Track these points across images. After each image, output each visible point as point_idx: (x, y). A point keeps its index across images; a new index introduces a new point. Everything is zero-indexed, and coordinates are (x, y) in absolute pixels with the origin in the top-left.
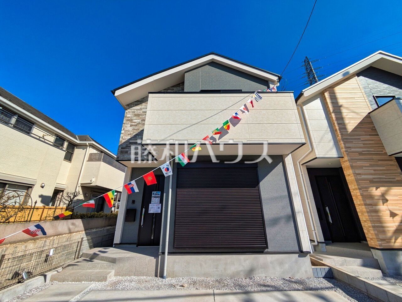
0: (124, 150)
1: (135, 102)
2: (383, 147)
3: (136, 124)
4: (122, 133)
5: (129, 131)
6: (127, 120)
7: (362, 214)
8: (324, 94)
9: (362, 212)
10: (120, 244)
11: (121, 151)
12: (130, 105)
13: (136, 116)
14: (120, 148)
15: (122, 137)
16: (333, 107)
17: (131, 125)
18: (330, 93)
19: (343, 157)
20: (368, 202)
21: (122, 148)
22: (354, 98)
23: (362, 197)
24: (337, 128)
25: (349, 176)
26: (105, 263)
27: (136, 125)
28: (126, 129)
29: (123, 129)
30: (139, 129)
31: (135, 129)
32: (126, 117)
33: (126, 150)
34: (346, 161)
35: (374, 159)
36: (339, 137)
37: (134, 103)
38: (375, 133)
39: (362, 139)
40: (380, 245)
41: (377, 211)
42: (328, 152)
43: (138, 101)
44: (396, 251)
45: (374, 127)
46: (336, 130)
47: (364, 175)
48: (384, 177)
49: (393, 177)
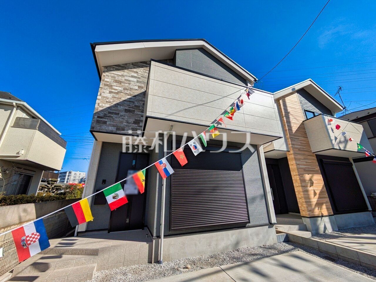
0: (102, 119)
1: (116, 66)
2: (310, 146)
3: (117, 91)
4: (99, 99)
5: (108, 98)
6: (105, 85)
7: (299, 193)
8: (279, 101)
9: (299, 192)
10: (86, 231)
11: (97, 120)
12: (109, 68)
13: (116, 82)
14: (96, 117)
15: (99, 104)
16: (285, 112)
17: (110, 91)
18: (283, 101)
19: (290, 151)
20: (303, 184)
21: (98, 117)
22: (295, 108)
23: (300, 181)
24: (287, 128)
25: (292, 165)
26: (82, 258)
27: (117, 93)
28: (103, 94)
29: (99, 94)
30: (120, 98)
31: (116, 98)
32: (104, 80)
33: (104, 120)
34: (292, 154)
35: (306, 154)
36: (288, 136)
37: (114, 67)
38: (306, 136)
39: (300, 139)
40: (309, 215)
41: (307, 191)
42: (281, 146)
43: (118, 66)
44: (316, 218)
45: (306, 132)
46: (286, 130)
47: (301, 165)
48: (310, 167)
49: (314, 167)
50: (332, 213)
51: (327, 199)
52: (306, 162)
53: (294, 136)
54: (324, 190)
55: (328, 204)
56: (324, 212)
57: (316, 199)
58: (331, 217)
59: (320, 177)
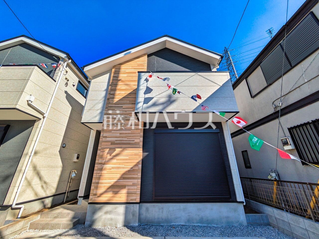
8: (112, 70)
18: (116, 69)
47: (110, 138)
48: (126, 139)
49: (133, 139)
50: (138, 200)
51: (135, 181)
52: (120, 134)
53: (116, 105)
54: (136, 168)
55: (136, 188)
56: (120, 198)
57: (115, 180)
58: (133, 206)
59: (138, 151)
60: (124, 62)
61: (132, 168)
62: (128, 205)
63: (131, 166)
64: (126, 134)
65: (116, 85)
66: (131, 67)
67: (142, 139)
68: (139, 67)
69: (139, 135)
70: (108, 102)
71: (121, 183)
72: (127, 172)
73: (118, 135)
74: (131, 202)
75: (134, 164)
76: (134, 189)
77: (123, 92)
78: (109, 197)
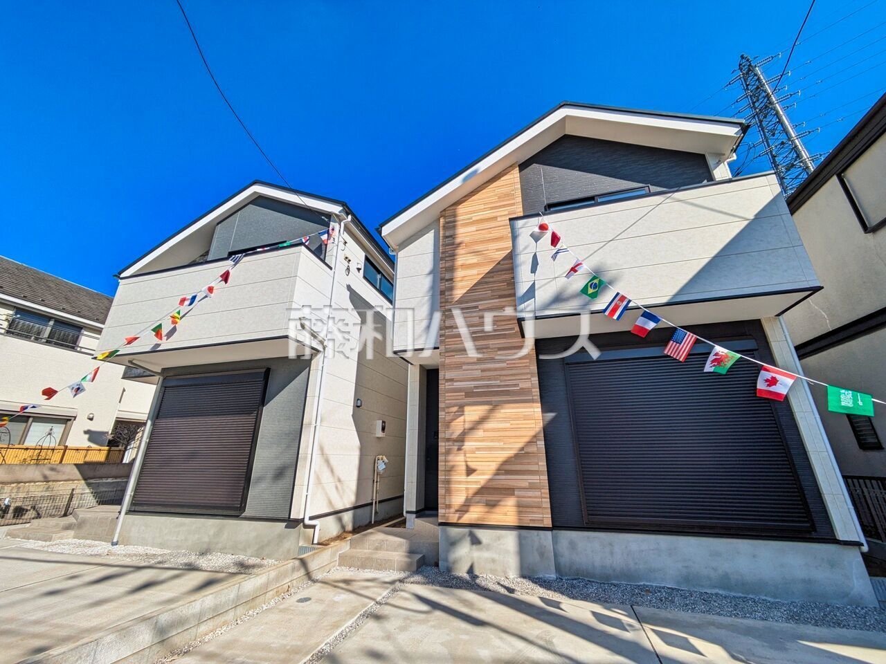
19: (439, 348)
47: (461, 381)
48: (498, 382)
49: (515, 382)
50: (548, 523)
51: (535, 479)
52: (483, 371)
53: (461, 304)
54: (533, 449)
55: (538, 494)
56: (506, 514)
57: (487, 477)
58: (538, 535)
59: (532, 410)
60: (465, 197)
61: (522, 449)
62: (524, 532)
63: (520, 445)
64: (496, 370)
65: (453, 256)
66: (482, 207)
67: (535, 380)
68: (503, 201)
69: (528, 371)
70: (443, 300)
71: (502, 482)
72: (511, 457)
73: (478, 373)
74: (531, 525)
75: (526, 439)
76: (535, 497)
77: (474, 271)
78: (480, 512)
